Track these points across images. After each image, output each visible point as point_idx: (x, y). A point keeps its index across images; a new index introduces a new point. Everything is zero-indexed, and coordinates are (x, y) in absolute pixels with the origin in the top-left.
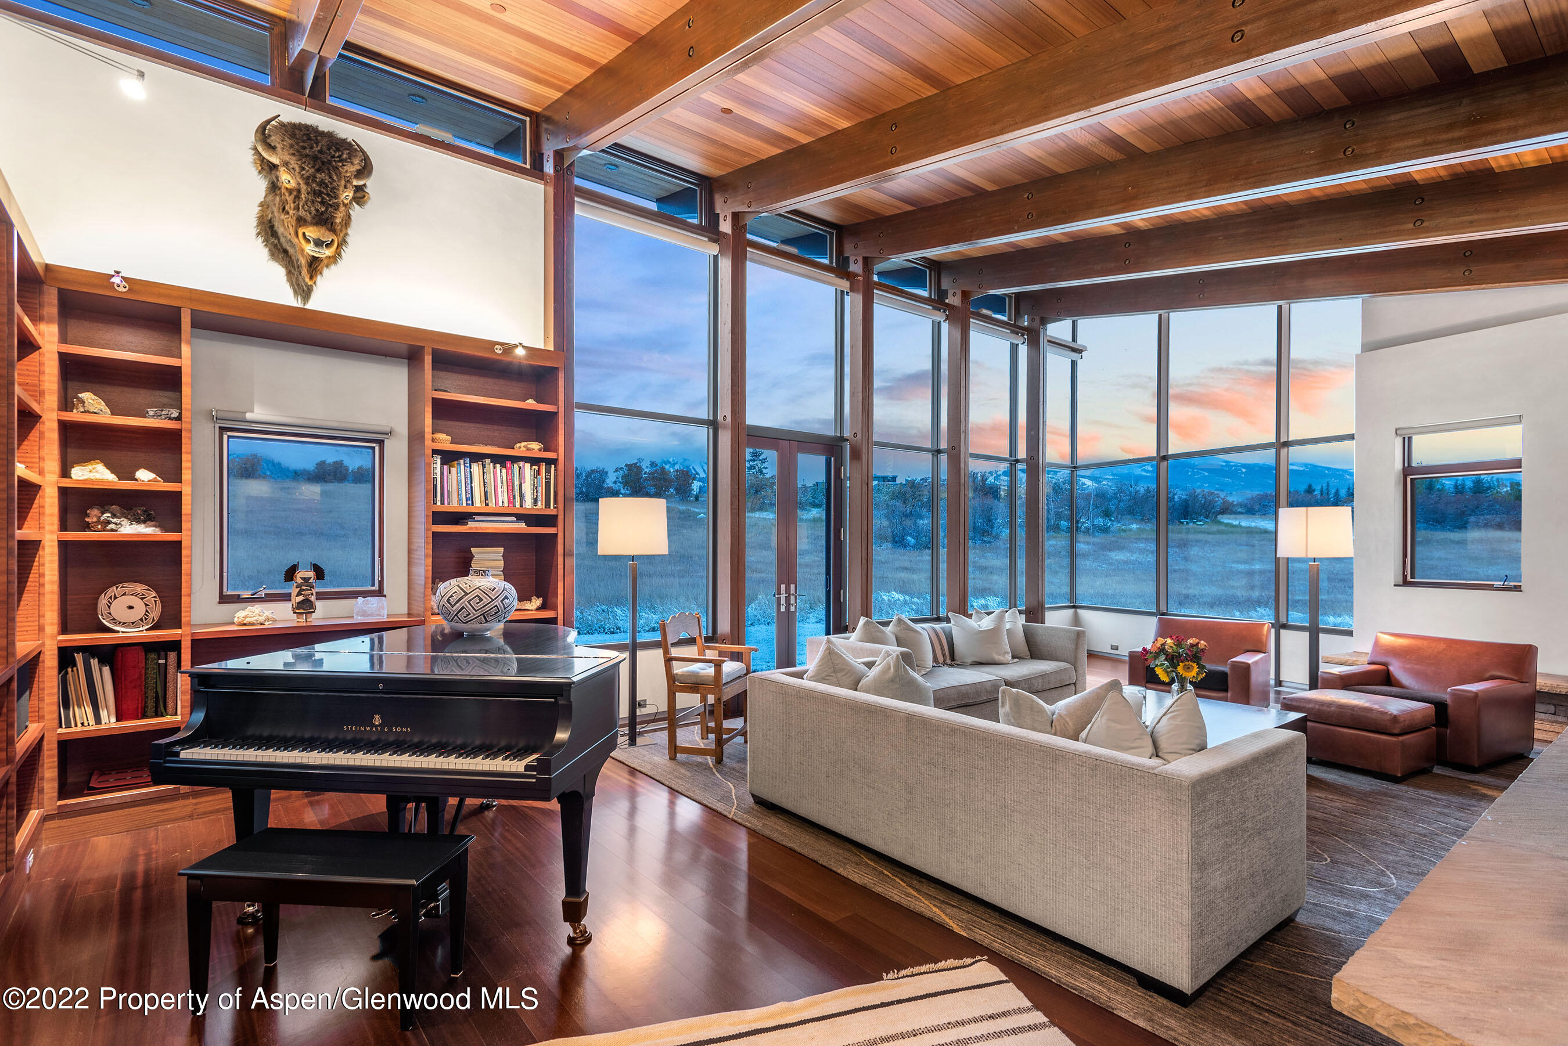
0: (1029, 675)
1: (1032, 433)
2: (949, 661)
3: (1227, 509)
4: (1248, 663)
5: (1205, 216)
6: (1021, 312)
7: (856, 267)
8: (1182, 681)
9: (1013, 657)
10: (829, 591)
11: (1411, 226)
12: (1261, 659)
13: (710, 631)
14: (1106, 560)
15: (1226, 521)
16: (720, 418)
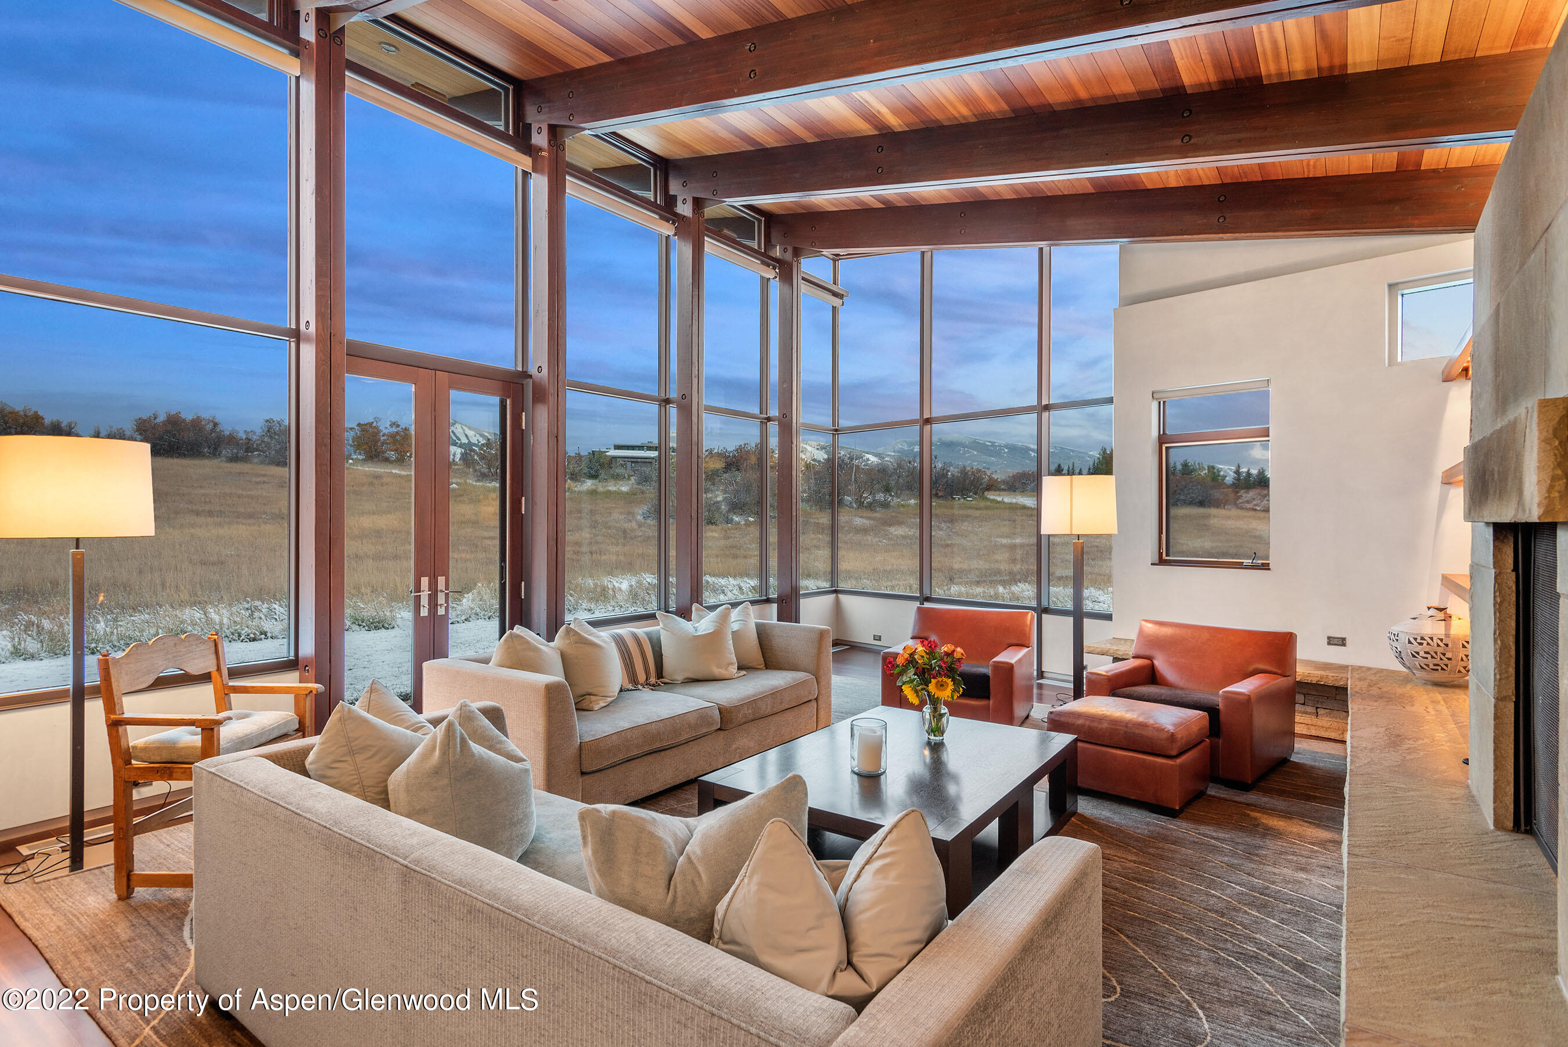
0: (754, 696)
1: (785, 386)
2: (653, 680)
3: (992, 486)
4: (1011, 664)
5: (964, 117)
6: (773, 241)
7: (540, 139)
8: (935, 702)
9: (740, 668)
10: (505, 582)
11: (1178, 142)
12: (1025, 655)
13: (292, 653)
14: (886, 535)
15: (992, 497)
16: (303, 327)
